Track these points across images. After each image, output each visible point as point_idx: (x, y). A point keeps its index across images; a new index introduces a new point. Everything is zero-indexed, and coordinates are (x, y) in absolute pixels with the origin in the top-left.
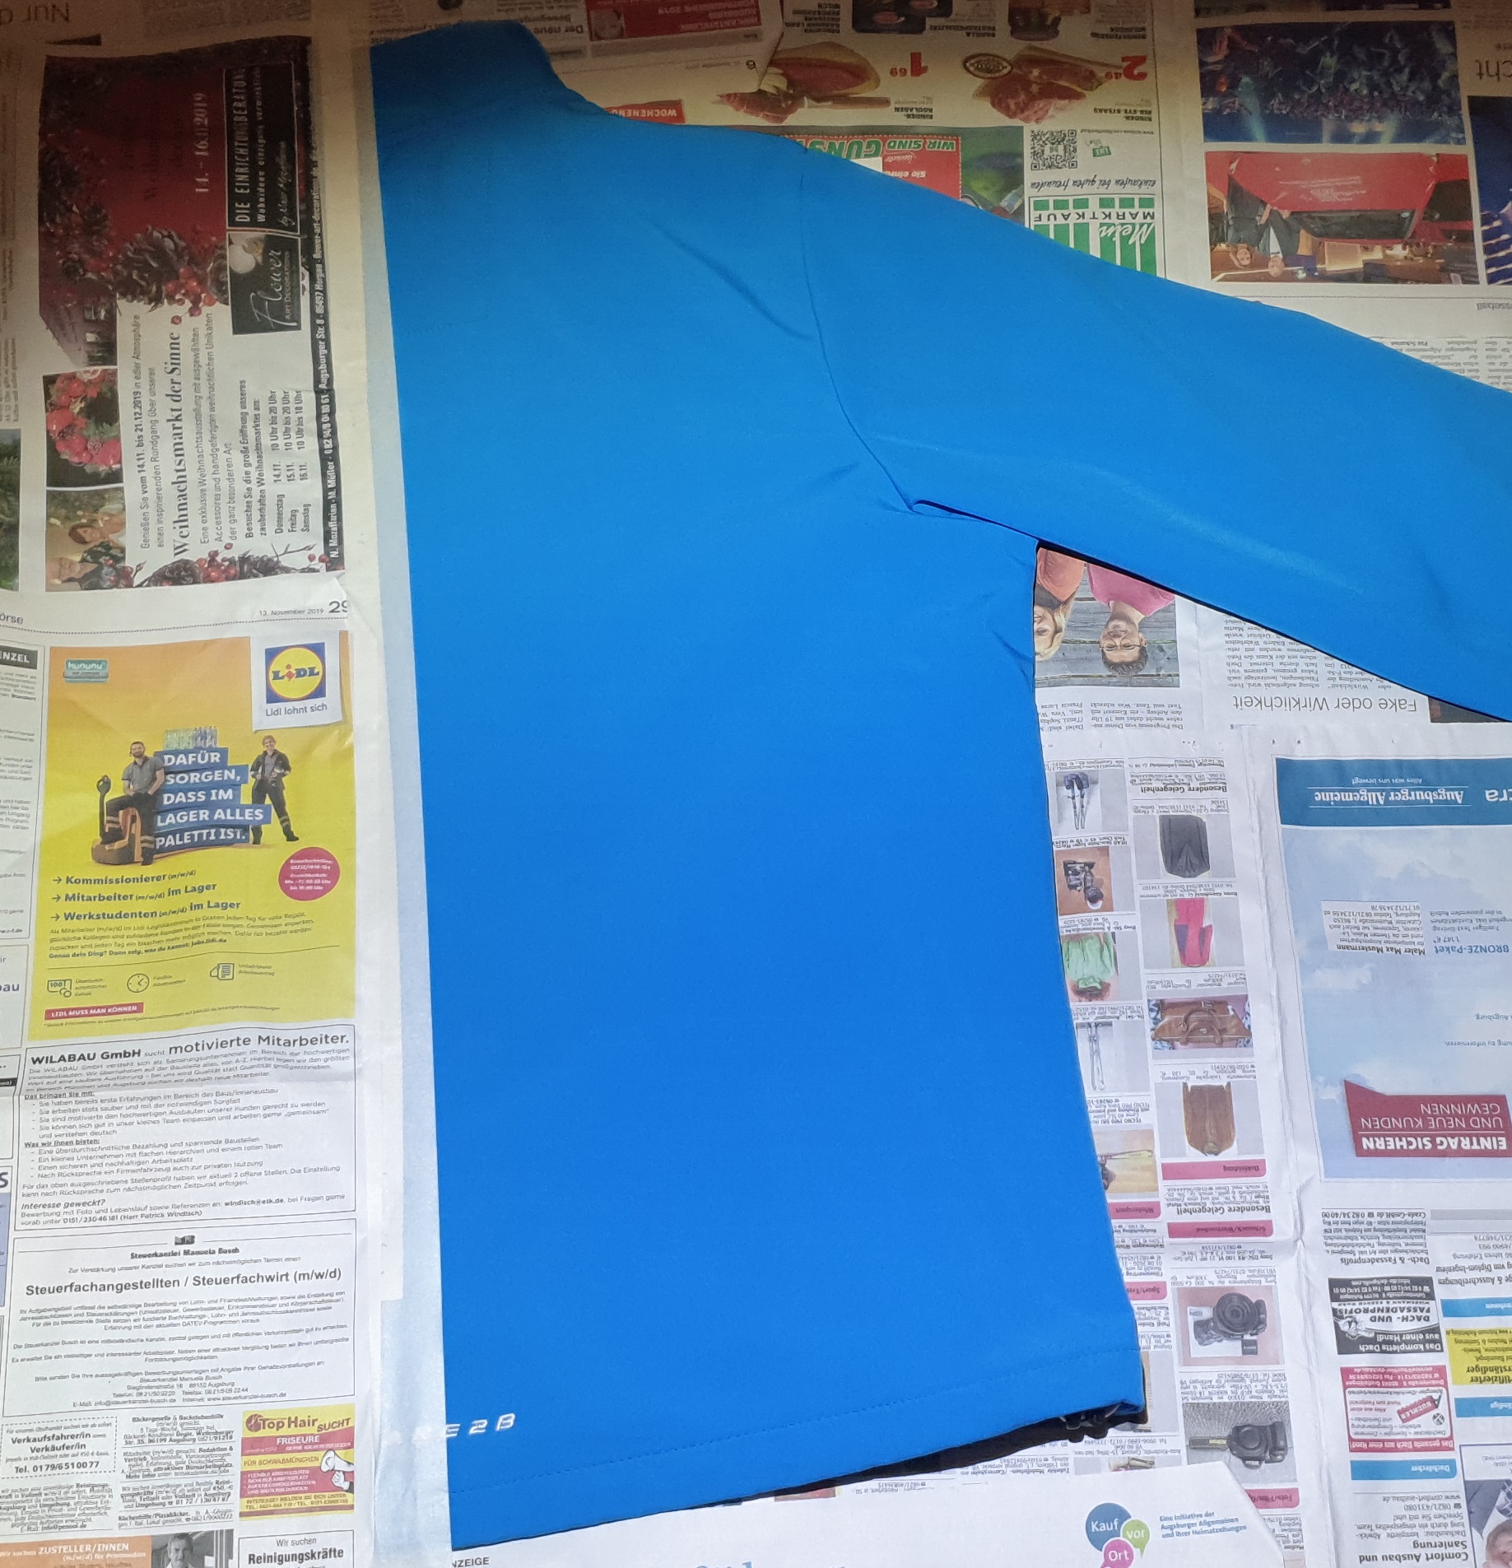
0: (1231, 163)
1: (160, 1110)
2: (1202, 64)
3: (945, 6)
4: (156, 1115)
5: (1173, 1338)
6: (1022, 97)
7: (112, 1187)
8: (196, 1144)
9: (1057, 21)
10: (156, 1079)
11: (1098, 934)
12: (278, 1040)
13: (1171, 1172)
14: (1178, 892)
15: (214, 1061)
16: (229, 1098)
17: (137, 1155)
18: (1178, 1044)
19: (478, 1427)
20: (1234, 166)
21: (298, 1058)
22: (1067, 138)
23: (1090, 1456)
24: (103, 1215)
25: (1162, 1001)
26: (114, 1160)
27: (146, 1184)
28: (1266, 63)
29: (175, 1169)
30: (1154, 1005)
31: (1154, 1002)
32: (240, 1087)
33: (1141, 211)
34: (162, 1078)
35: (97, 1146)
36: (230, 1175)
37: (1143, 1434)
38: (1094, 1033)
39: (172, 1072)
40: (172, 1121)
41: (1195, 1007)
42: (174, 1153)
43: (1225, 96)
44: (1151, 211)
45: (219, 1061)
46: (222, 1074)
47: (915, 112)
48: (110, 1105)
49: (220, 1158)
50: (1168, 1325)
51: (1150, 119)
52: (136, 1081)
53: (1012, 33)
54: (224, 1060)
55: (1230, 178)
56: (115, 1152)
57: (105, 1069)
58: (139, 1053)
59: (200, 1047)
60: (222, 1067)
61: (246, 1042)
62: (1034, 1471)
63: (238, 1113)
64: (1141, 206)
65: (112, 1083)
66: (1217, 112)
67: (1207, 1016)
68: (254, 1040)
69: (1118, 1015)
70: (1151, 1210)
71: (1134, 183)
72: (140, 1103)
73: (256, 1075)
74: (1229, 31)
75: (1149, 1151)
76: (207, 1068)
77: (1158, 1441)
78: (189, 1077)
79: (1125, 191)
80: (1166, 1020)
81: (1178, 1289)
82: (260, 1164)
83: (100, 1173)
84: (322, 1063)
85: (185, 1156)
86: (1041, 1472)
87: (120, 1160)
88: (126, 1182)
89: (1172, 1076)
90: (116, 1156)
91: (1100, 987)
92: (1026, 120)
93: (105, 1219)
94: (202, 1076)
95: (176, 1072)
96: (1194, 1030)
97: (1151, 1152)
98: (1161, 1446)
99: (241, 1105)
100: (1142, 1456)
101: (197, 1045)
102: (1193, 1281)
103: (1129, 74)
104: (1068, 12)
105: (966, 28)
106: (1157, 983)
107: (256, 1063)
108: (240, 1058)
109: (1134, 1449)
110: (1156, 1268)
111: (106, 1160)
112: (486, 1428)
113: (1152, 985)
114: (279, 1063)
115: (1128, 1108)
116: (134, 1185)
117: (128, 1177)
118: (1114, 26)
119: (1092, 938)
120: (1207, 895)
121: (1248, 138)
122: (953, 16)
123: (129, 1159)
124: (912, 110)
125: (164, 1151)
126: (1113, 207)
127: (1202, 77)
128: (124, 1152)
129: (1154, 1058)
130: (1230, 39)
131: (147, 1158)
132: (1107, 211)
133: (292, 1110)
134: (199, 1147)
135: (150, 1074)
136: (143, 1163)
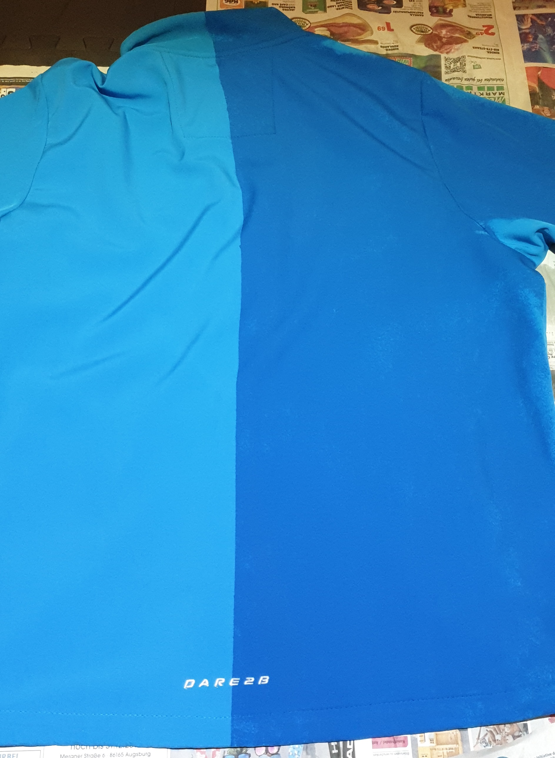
0: (539, 71)
2: (520, 29)
3: (399, 3)
6: (439, 43)
9: (451, 11)
20: (539, 73)
22: (461, 60)
28: (549, 30)
33: (498, 92)
43: (532, 43)
44: (503, 91)
47: (390, 48)
51: (499, 53)
53: (431, 15)
55: (539, 78)
64: (497, 90)
66: (529, 50)
71: (494, 80)
74: (531, 16)
79: (489, 83)
92: (442, 53)
103: (487, 32)
104: (456, 6)
105: (410, 12)
112: (253, 682)
118: (477, 13)
121: (545, 61)
122: (403, 8)
124: (388, 47)
126: (484, 90)
127: (521, 35)
130: (531, 18)
132: (481, 92)
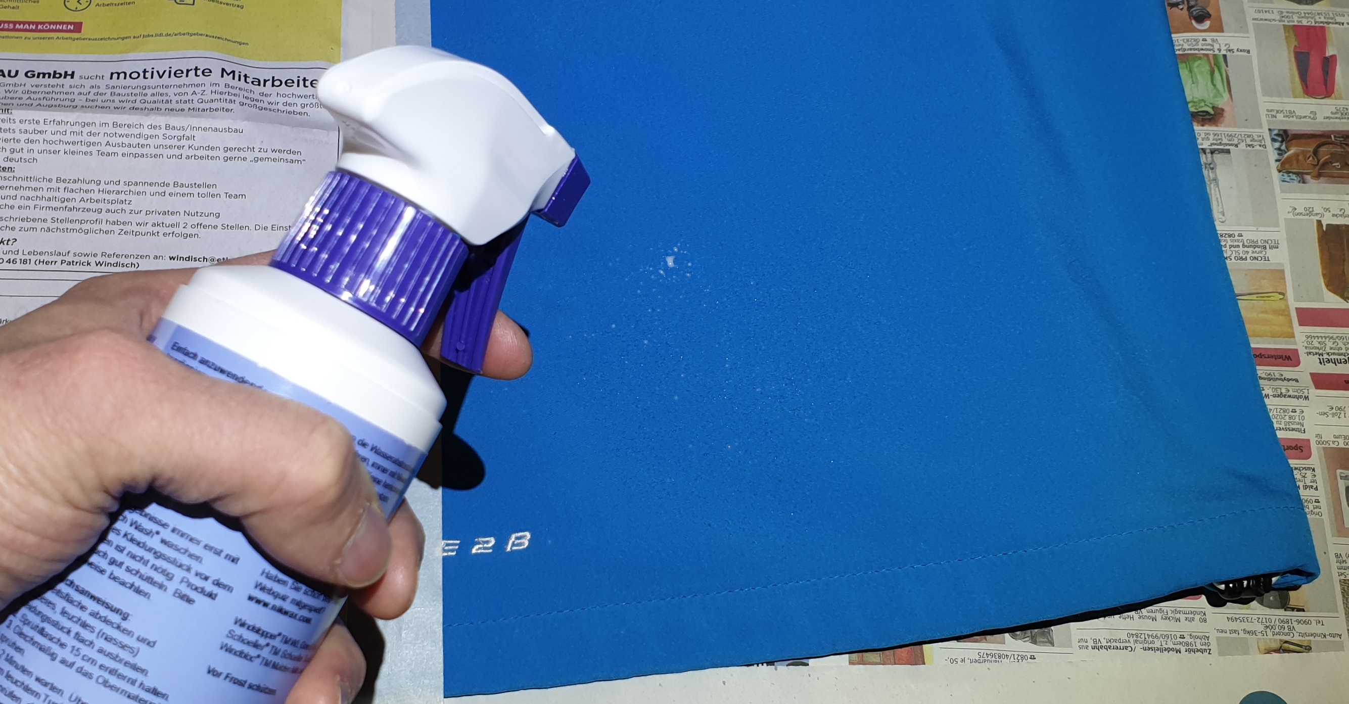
1: (92, 139)
4: (89, 144)
5: (1323, 503)
7: (26, 225)
8: (136, 184)
10: (91, 104)
11: (1207, 55)
12: (246, 76)
13: (1308, 317)
14: (1295, 18)
15: (164, 91)
16: (181, 133)
17: (62, 190)
18: (1308, 177)
19: (484, 546)
21: (269, 99)
23: (1234, 635)
24: (12, 257)
25: (1285, 131)
26: (31, 194)
27: (70, 226)
29: (108, 211)
30: (1277, 135)
31: (1276, 132)
32: (195, 122)
34: (99, 103)
35: (11, 174)
36: (178, 225)
37: (1295, 613)
38: (1209, 159)
39: (112, 98)
40: (109, 154)
41: (1323, 140)
42: (109, 192)
45: (171, 91)
46: (174, 105)
48: (31, 128)
49: (169, 203)
50: (1316, 489)
52: (67, 103)
54: (178, 90)
56: (34, 184)
57: (28, 87)
58: (72, 75)
59: (148, 75)
60: (174, 99)
61: (207, 72)
62: (1168, 650)
63: (191, 152)
65: (35, 103)
67: (1339, 149)
68: (217, 72)
69: (1236, 142)
70: (1289, 358)
72: (69, 129)
73: (216, 110)
75: (1280, 293)
76: (155, 98)
77: (1314, 623)
78: (132, 105)
80: (1292, 151)
81: (1324, 448)
82: (218, 216)
83: (12, 207)
84: (298, 109)
85: (122, 197)
86: (1179, 651)
87: (39, 194)
88: (45, 221)
89: (1303, 211)
90: (35, 189)
91: (1212, 112)
93: (14, 261)
94: (149, 106)
95: (117, 99)
96: (1325, 164)
97: (1283, 294)
98: (1318, 629)
99: (196, 144)
100: (1297, 639)
101: (145, 71)
102: (1341, 441)
106: (1277, 112)
107: (214, 96)
108: (198, 90)
109: (1286, 630)
110: (1299, 424)
111: (20, 193)
112: (493, 546)
113: (1270, 112)
114: (245, 101)
115: (1254, 245)
116: (55, 225)
117: (50, 214)
119: (1200, 58)
120: (1328, 23)
123: (51, 194)
125: (96, 188)
128: (45, 185)
129: (1282, 191)
131: (73, 195)
133: (260, 155)
134: (140, 188)
135: (84, 98)
136: (68, 200)
